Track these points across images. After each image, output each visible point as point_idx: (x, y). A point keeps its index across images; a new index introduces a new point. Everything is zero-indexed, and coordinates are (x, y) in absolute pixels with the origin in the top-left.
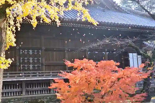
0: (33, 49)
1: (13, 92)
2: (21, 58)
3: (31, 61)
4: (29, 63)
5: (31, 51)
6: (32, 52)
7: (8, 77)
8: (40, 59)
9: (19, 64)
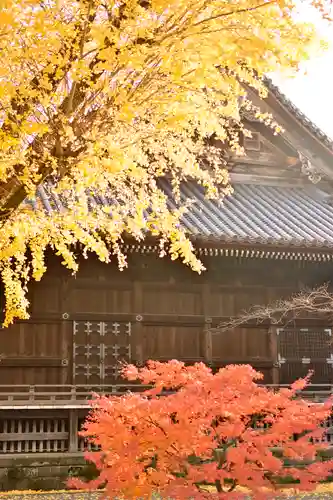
0: (109, 321)
1: (45, 442)
2: (75, 346)
3: (102, 354)
4: (96, 359)
5: (102, 325)
6: (106, 328)
7: (31, 400)
8: (129, 347)
9: (67, 362)
